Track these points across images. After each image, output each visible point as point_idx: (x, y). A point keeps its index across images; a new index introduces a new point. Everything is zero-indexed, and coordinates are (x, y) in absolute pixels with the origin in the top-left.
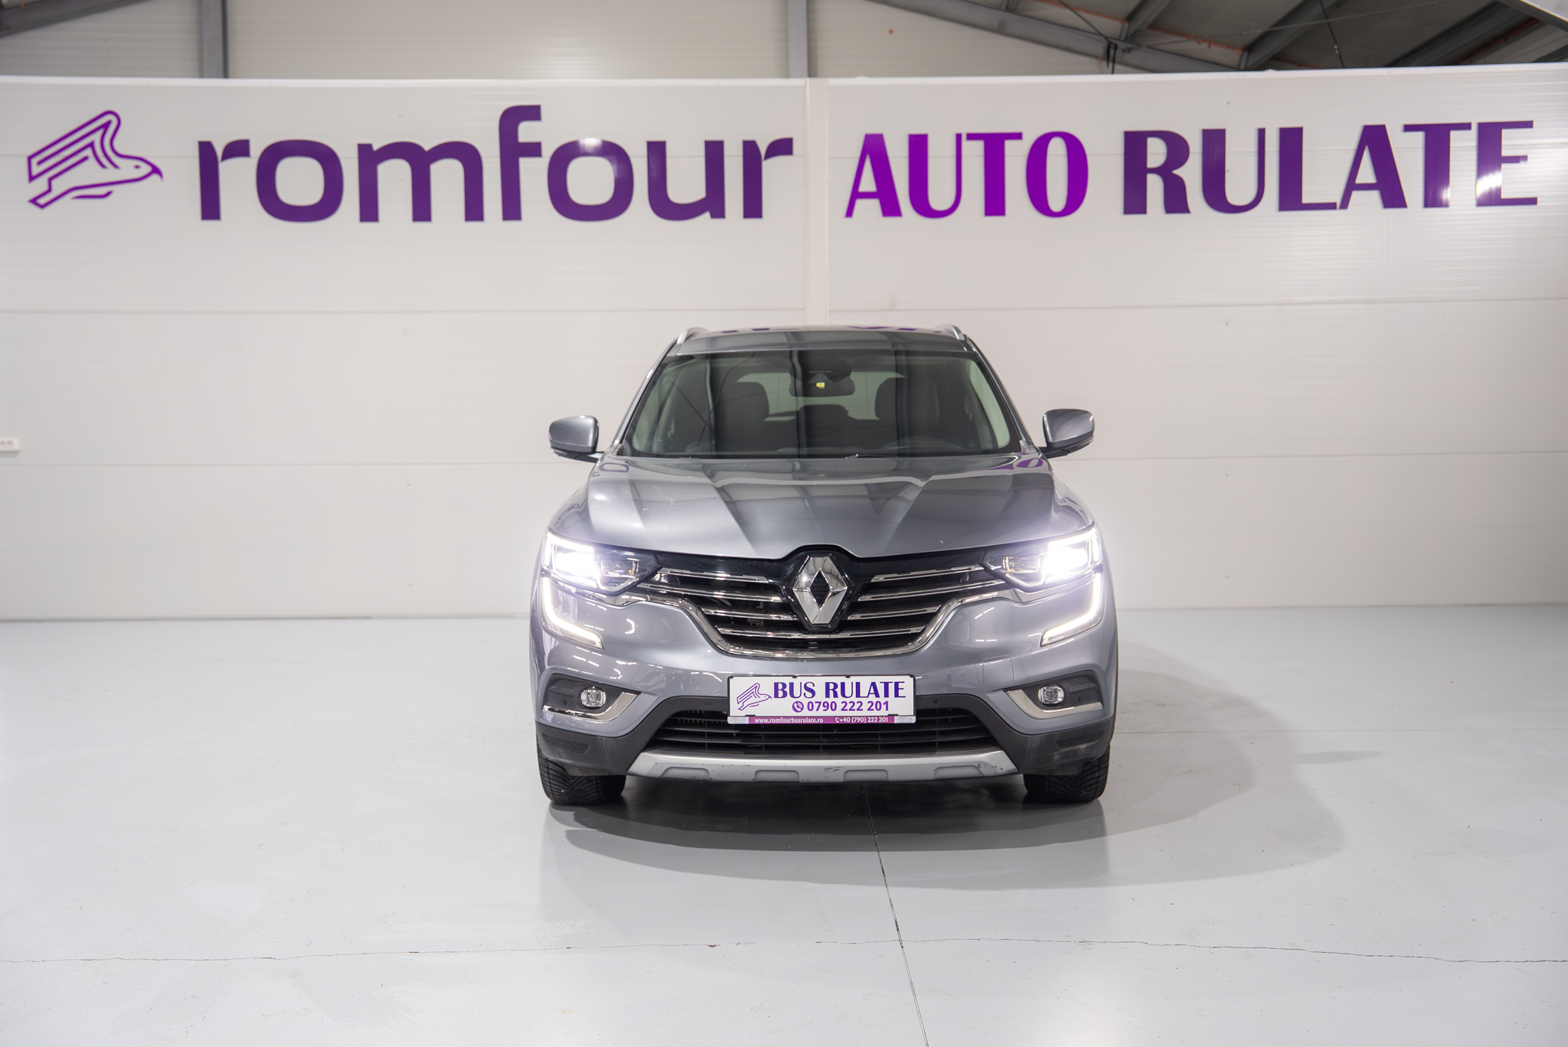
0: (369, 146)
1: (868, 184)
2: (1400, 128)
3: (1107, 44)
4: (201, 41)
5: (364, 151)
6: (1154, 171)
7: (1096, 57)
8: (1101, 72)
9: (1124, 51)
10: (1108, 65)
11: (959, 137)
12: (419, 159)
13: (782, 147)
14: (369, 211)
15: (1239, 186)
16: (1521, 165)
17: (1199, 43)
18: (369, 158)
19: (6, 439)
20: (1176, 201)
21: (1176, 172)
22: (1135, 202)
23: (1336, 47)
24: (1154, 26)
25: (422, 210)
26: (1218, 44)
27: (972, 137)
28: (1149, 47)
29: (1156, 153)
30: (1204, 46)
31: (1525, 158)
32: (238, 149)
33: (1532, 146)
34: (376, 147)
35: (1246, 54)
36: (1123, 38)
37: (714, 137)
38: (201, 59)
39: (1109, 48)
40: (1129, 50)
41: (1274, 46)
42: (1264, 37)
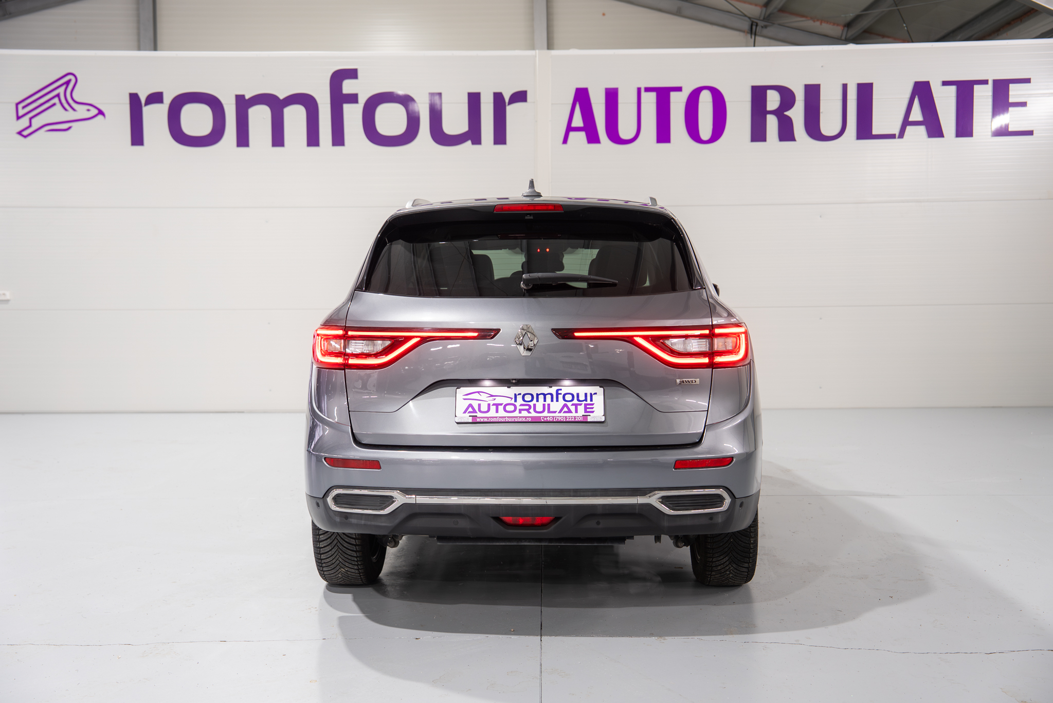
0: (243, 96)
1: (578, 121)
2: (940, 83)
3: (750, 23)
4: (138, 22)
5: (240, 99)
6: (771, 112)
7: (743, 31)
8: (747, 46)
9: (762, 27)
10: (751, 37)
11: (639, 90)
12: (276, 105)
13: (520, 97)
14: (243, 140)
15: (829, 122)
16: (1022, 108)
17: (814, 21)
18: (243, 104)
19: (2, 292)
20: (786, 133)
21: (786, 113)
22: (758, 134)
23: (904, 25)
24: (782, 10)
25: (278, 139)
26: (827, 22)
27: (648, 90)
28: (779, 25)
29: (773, 100)
30: (818, 23)
31: (1025, 104)
32: (156, 98)
33: (1031, 95)
34: (247, 97)
35: (846, 29)
36: (762, 18)
37: (474, 90)
38: (139, 41)
39: (752, 25)
40: (766, 27)
41: (864, 24)
42: (857, 18)
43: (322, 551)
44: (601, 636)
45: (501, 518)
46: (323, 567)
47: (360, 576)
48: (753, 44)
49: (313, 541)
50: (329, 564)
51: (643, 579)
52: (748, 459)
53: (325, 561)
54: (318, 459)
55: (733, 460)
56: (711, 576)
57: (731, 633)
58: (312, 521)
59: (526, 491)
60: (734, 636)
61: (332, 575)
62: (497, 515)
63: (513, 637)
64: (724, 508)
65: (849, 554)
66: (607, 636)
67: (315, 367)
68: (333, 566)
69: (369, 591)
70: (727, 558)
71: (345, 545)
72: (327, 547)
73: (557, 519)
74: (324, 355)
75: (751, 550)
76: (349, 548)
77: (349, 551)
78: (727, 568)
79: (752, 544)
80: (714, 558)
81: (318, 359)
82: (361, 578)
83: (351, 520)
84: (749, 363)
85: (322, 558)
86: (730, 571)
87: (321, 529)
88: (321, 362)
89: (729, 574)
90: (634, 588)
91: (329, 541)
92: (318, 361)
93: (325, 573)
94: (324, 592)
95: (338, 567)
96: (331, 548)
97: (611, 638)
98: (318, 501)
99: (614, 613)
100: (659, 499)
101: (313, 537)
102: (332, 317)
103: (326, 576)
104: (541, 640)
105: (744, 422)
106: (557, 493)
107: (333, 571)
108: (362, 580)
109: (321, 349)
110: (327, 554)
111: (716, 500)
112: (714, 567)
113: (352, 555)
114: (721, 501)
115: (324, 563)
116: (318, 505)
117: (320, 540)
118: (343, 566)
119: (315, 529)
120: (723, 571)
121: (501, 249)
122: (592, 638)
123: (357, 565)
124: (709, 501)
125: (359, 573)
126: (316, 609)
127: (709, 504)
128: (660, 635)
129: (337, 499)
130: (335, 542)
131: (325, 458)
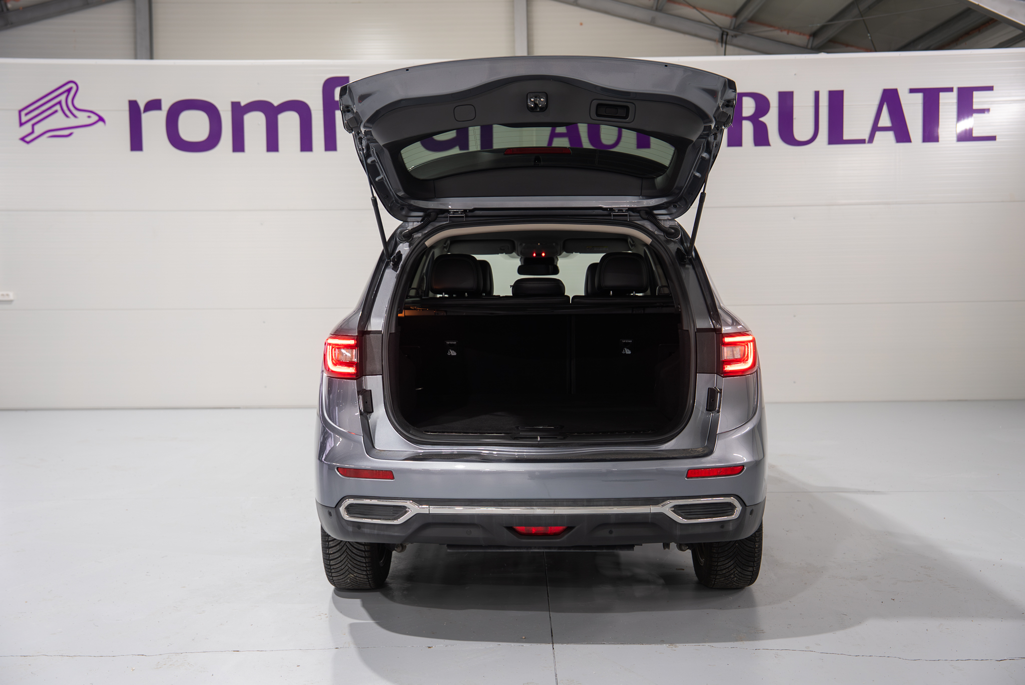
0: (239, 103)
2: (907, 91)
3: (721, 32)
4: (135, 31)
5: (235, 106)
6: (747, 118)
7: (714, 40)
8: (718, 54)
9: (732, 36)
10: (722, 46)
12: (271, 112)
14: (238, 145)
15: (802, 128)
16: (985, 115)
17: (781, 31)
18: (239, 111)
19: (5, 293)
20: (761, 138)
21: (762, 119)
22: (735, 139)
23: (869, 35)
24: (752, 20)
25: (272, 145)
26: (794, 32)
28: (749, 34)
29: (748, 107)
30: (785, 33)
31: (988, 110)
32: (154, 105)
33: (993, 102)
34: (243, 104)
35: (812, 38)
36: (732, 28)
38: (136, 49)
39: (722, 35)
40: (735, 36)
41: (830, 33)
42: (823, 28)
43: (331, 557)
44: (612, 644)
45: (514, 527)
46: (332, 573)
47: (369, 581)
48: (723, 53)
49: (322, 548)
50: (338, 569)
51: (646, 582)
52: (757, 466)
53: (335, 567)
54: (331, 468)
55: (743, 468)
56: (716, 579)
57: (741, 640)
58: (322, 527)
59: (539, 500)
60: (745, 642)
61: (340, 581)
62: (511, 525)
63: (525, 645)
64: (735, 516)
65: (844, 553)
66: (618, 644)
67: (325, 375)
68: (342, 572)
69: (377, 596)
70: (732, 562)
71: (354, 551)
72: (336, 554)
73: (569, 529)
74: (335, 365)
75: (756, 554)
76: (358, 554)
77: (358, 557)
78: (732, 572)
79: (757, 548)
80: (720, 562)
81: (329, 368)
82: (369, 583)
83: (363, 529)
84: (757, 371)
85: (331, 564)
86: (734, 575)
87: (330, 536)
88: (332, 371)
89: (734, 578)
90: (639, 591)
91: (338, 547)
92: (329, 371)
93: (334, 578)
94: (333, 597)
95: (347, 572)
96: (340, 555)
97: (622, 646)
98: (330, 510)
99: (623, 619)
100: (671, 508)
101: (322, 543)
102: (342, 327)
103: (334, 581)
104: (553, 649)
105: (753, 430)
106: (570, 503)
107: (342, 577)
108: (370, 585)
109: (332, 359)
110: (336, 560)
111: (727, 508)
112: (719, 571)
113: (361, 561)
114: (732, 509)
115: (333, 569)
116: (330, 514)
117: (329, 546)
118: (352, 572)
119: (325, 536)
120: (727, 574)
121: (498, 254)
122: (604, 645)
123: (366, 571)
124: (721, 509)
125: (368, 579)
126: (326, 616)
127: (720, 512)
128: (672, 641)
129: (349, 509)
130: (344, 548)
131: (337, 468)
